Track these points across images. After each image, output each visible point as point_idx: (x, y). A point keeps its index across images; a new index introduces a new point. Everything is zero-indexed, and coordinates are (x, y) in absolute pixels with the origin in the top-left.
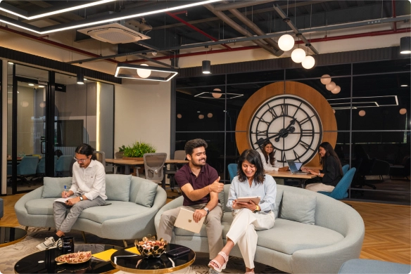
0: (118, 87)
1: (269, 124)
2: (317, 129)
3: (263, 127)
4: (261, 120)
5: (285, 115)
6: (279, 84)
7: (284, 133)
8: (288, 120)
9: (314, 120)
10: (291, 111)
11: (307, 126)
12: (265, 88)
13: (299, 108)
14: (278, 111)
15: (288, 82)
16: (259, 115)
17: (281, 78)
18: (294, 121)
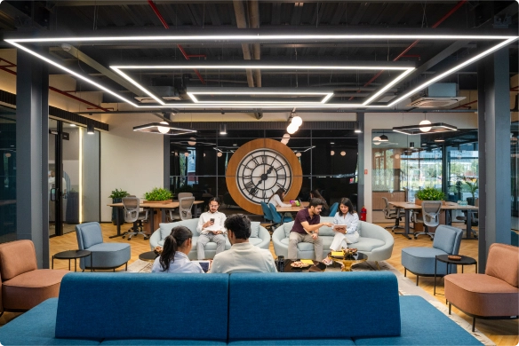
0: (104, 133)
1: (253, 170)
2: (288, 175)
3: (247, 172)
4: (246, 167)
5: (264, 164)
6: (260, 141)
7: (264, 177)
8: (267, 168)
9: (286, 168)
10: (269, 161)
11: (281, 172)
12: (250, 142)
13: (275, 159)
14: (259, 160)
15: (267, 139)
16: (245, 163)
17: (262, 136)
18: (272, 168)
